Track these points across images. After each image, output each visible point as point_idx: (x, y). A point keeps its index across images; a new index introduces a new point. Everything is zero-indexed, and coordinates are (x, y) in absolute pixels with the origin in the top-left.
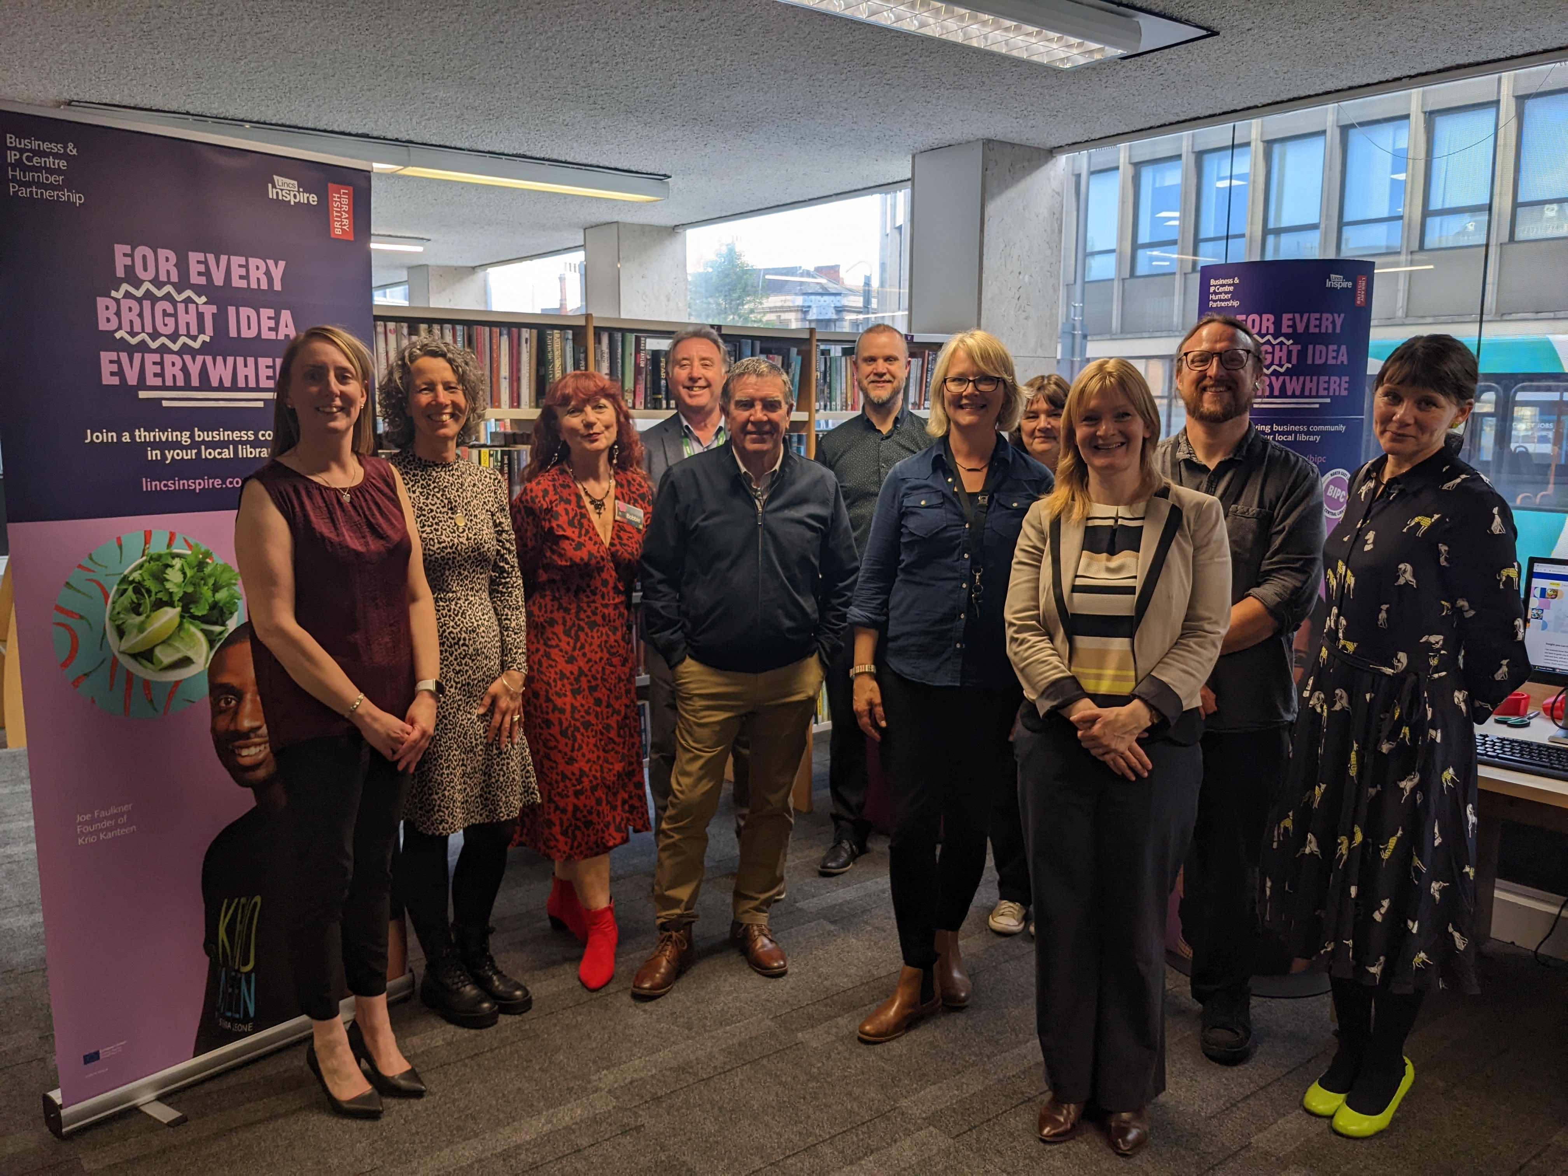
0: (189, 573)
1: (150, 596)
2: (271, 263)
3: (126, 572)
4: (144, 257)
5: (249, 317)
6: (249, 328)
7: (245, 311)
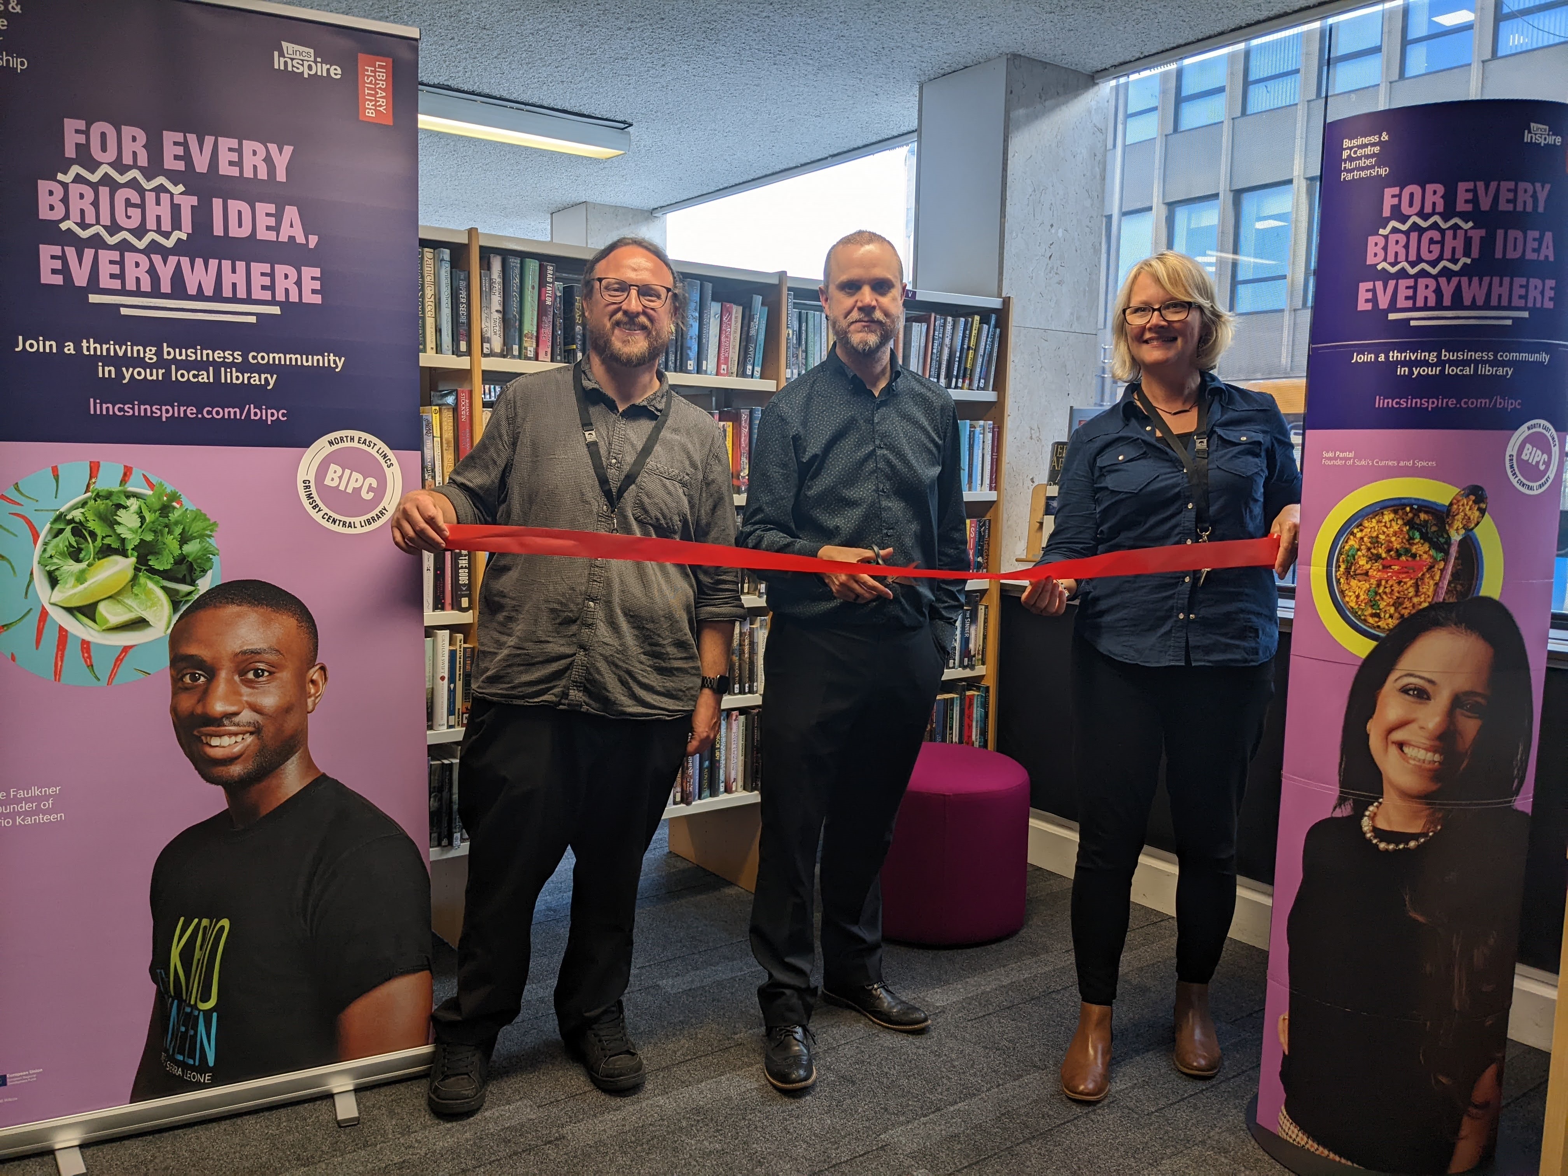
0: (149, 517)
1: (94, 540)
2: (273, 148)
3: (62, 510)
4: (103, 135)
5: (240, 212)
6: (240, 226)
7: (234, 205)
